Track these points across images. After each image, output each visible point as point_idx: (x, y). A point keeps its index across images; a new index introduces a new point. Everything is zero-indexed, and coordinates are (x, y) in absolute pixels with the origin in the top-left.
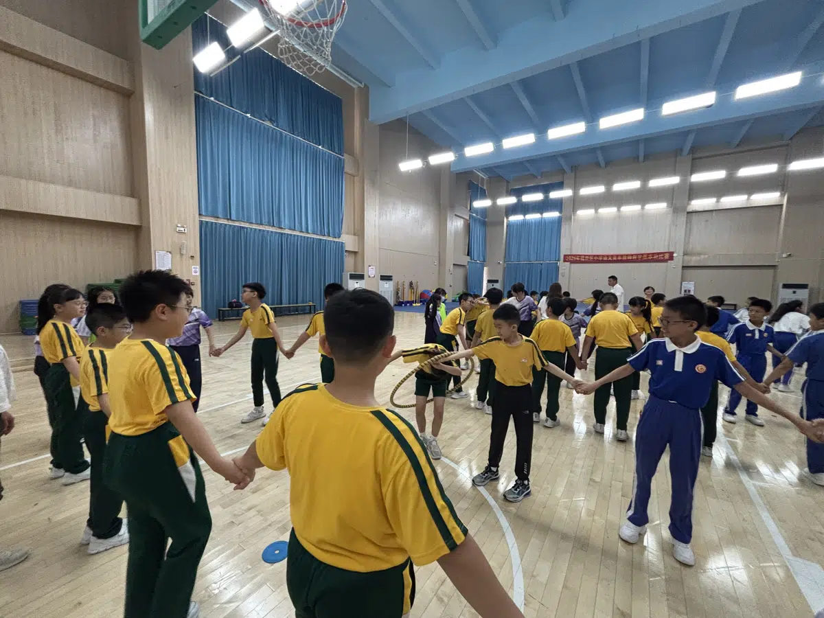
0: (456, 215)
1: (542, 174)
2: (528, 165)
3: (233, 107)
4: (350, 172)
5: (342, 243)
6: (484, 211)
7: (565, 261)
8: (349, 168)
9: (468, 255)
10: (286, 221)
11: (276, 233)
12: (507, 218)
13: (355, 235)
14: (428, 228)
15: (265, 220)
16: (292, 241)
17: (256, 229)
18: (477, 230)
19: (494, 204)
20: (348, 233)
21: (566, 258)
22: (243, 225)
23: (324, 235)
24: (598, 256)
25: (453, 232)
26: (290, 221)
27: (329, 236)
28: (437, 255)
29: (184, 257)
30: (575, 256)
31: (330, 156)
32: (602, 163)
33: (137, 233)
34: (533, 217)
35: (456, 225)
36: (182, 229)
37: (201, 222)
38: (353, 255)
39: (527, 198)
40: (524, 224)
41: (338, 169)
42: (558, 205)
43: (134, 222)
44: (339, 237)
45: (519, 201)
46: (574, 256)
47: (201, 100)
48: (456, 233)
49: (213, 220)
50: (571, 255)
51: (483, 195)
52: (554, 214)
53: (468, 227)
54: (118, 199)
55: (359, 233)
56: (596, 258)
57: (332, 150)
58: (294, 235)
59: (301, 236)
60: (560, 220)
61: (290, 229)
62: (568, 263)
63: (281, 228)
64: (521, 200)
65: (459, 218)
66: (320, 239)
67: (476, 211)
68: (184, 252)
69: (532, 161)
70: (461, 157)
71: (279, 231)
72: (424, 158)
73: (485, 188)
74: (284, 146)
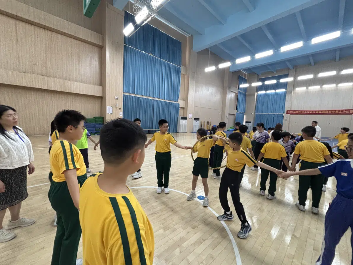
0: (231, 91)
1: (277, 71)
2: (269, 67)
3: (138, 49)
4: (184, 73)
5: (178, 104)
6: (245, 89)
7: (287, 113)
8: (183, 72)
9: (236, 109)
10: (156, 95)
11: (152, 99)
12: (257, 92)
13: (184, 100)
14: (217, 97)
15: (148, 94)
16: (158, 103)
17: (144, 98)
18: (241, 98)
19: (250, 86)
20: (181, 100)
21: (288, 112)
22: (139, 96)
23: (171, 101)
24: (307, 111)
25: (229, 99)
26: (157, 95)
27: (173, 101)
28: (221, 109)
29: (117, 109)
30: (294, 111)
31: (175, 67)
32: (313, 63)
33: (101, 99)
34: (270, 92)
35: (231, 96)
36: (117, 98)
37: (124, 95)
38: (183, 109)
39: (267, 83)
40: (265, 95)
41: (179, 72)
42: (285, 85)
43: (101, 95)
44: (177, 101)
45: (263, 84)
46: (292, 111)
47: (126, 47)
48: (231, 99)
49: (128, 94)
50: (291, 111)
51: (245, 81)
52: (283, 90)
53: (237, 97)
54: (96, 86)
55: (186, 99)
56: (305, 112)
57: (176, 64)
58: (159, 101)
59: (162, 101)
60: (285, 93)
61: (158, 98)
62: (289, 114)
63: (154, 98)
64: (264, 83)
65: (232, 92)
66: (169, 102)
67: (241, 89)
68: (117, 107)
69: (271, 64)
70: (234, 64)
71: (153, 99)
72: (217, 65)
73: (246, 78)
74: (156, 64)
